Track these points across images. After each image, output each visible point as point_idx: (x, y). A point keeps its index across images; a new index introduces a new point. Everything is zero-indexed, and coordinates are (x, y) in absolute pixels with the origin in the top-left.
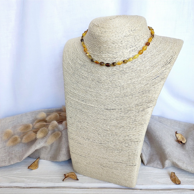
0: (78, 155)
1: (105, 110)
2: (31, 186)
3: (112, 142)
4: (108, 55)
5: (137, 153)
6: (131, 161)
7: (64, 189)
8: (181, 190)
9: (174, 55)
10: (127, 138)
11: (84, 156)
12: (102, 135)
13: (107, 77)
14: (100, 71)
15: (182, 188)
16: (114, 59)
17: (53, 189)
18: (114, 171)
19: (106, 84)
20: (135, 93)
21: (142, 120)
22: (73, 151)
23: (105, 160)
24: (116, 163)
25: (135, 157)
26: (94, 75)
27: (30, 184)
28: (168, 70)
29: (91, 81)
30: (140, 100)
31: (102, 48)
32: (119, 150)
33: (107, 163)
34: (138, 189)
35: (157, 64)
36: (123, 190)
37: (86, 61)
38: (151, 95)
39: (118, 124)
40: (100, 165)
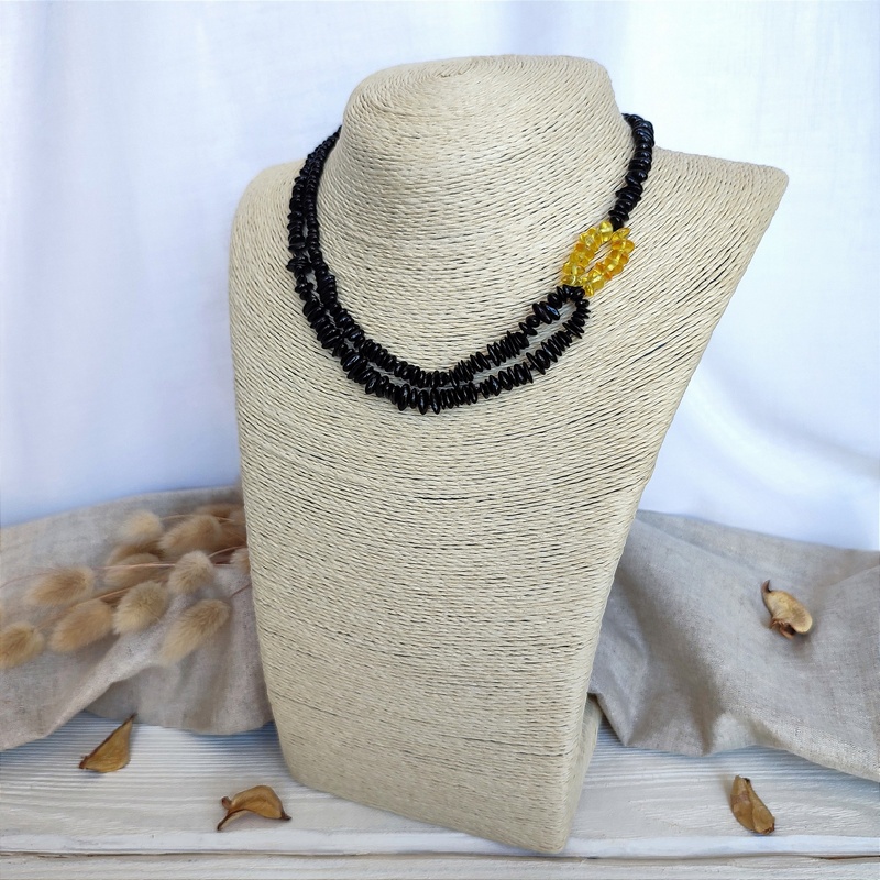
1: (419, 502)
2: (93, 847)
3: (450, 651)
4: (431, 246)
7: (242, 862)
8: (776, 859)
9: (737, 245)
12: (407, 617)
15: (779, 850)
17: (191, 864)
18: (464, 780)
20: (556, 425)
24: (472, 743)
27: (90, 838)
28: (707, 317)
30: (579, 457)
32: (483, 684)
34: (580, 859)
35: (658, 289)
36: (510, 863)
38: (626, 434)
39: (477, 564)
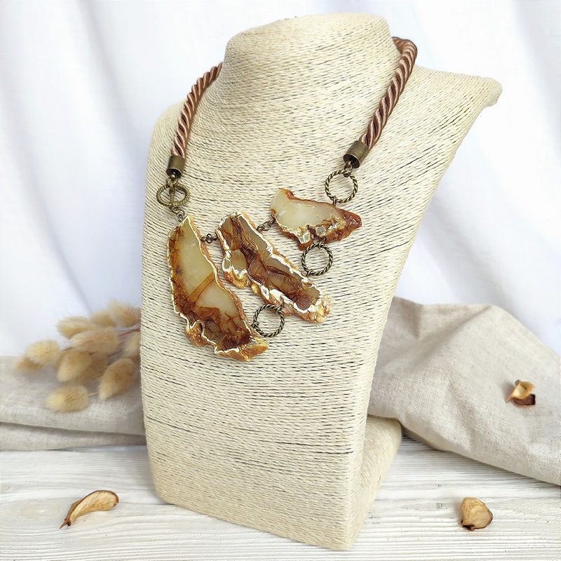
0: (168, 427)
5: (350, 406)
6: (333, 437)
10: (318, 349)
11: (185, 427)
13: (266, 166)
14: (246, 153)
16: (286, 114)
19: (260, 186)
21: (368, 288)
22: (151, 413)
23: (250, 436)
25: (344, 419)
26: (229, 165)
29: (219, 184)
31: (255, 86)
33: (255, 448)
37: (212, 131)
40: (232, 460)
